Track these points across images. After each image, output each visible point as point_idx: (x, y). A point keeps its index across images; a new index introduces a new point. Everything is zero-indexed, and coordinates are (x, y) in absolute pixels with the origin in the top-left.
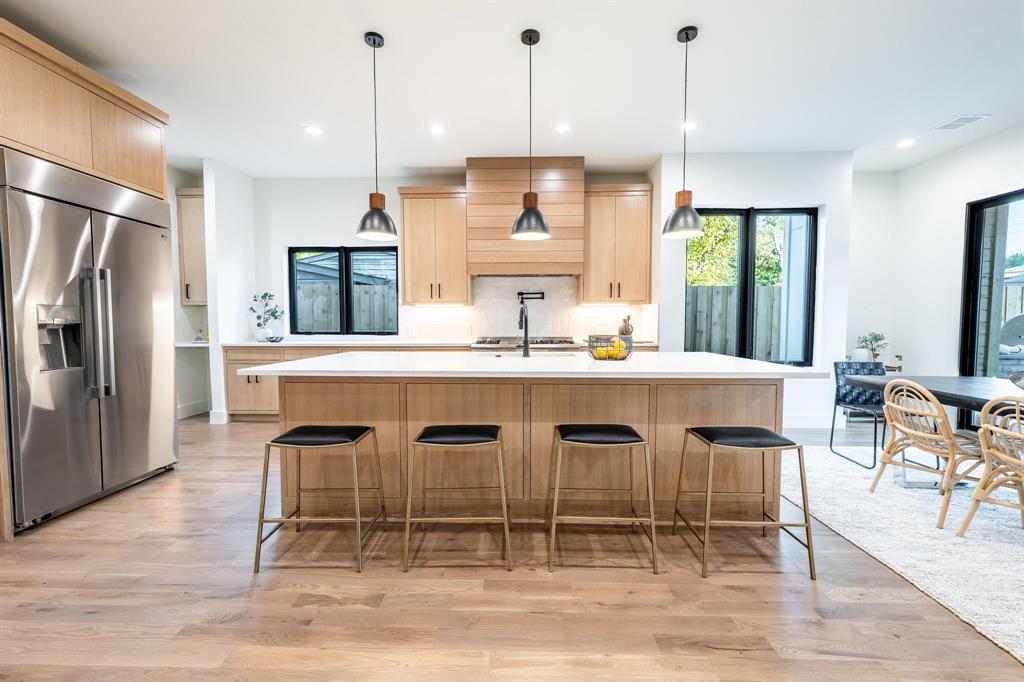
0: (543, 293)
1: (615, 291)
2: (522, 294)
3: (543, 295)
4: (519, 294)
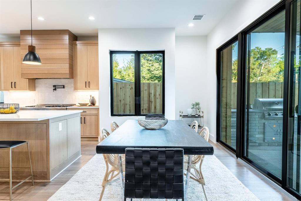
0: (64, 86)
1: (88, 85)
2: (55, 86)
3: (64, 87)
4: (54, 86)
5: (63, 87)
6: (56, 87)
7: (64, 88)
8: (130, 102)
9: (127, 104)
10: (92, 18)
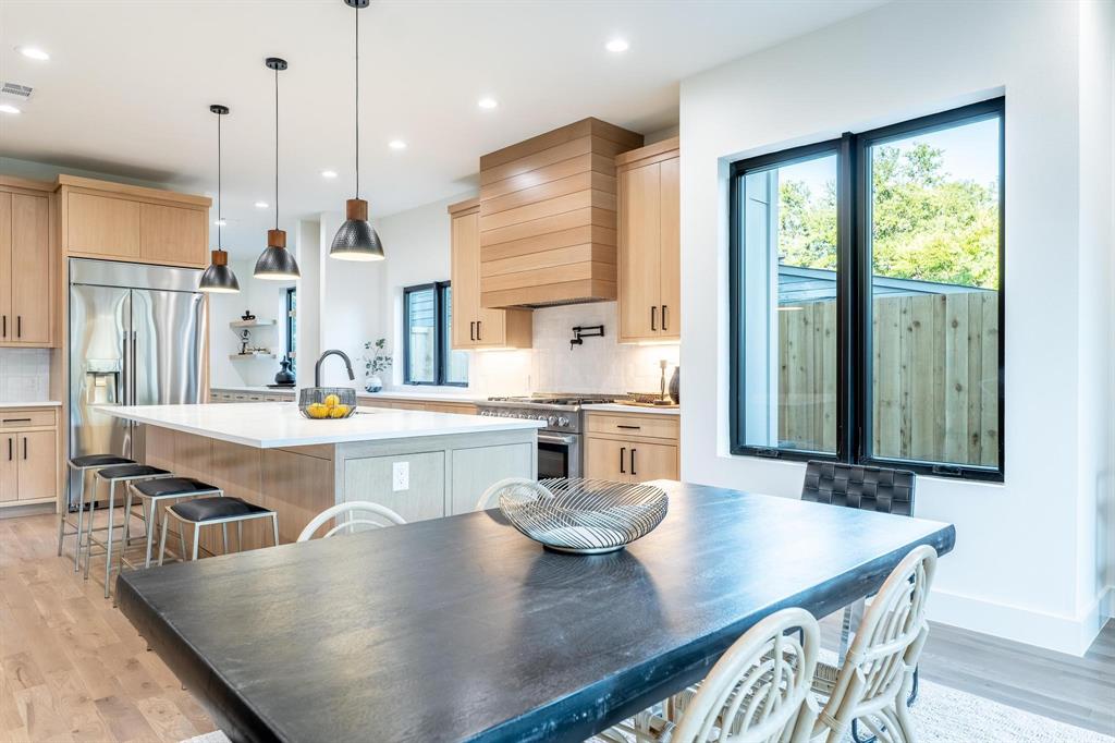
0: (602, 328)
1: (659, 319)
2: (579, 329)
3: (602, 331)
4: (574, 329)
5: (598, 331)
6: (583, 332)
7: (602, 334)
8: (906, 394)
9: (889, 404)
10: (618, 45)
